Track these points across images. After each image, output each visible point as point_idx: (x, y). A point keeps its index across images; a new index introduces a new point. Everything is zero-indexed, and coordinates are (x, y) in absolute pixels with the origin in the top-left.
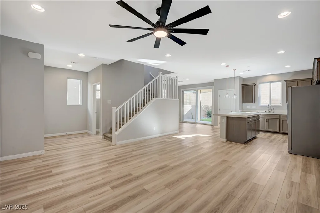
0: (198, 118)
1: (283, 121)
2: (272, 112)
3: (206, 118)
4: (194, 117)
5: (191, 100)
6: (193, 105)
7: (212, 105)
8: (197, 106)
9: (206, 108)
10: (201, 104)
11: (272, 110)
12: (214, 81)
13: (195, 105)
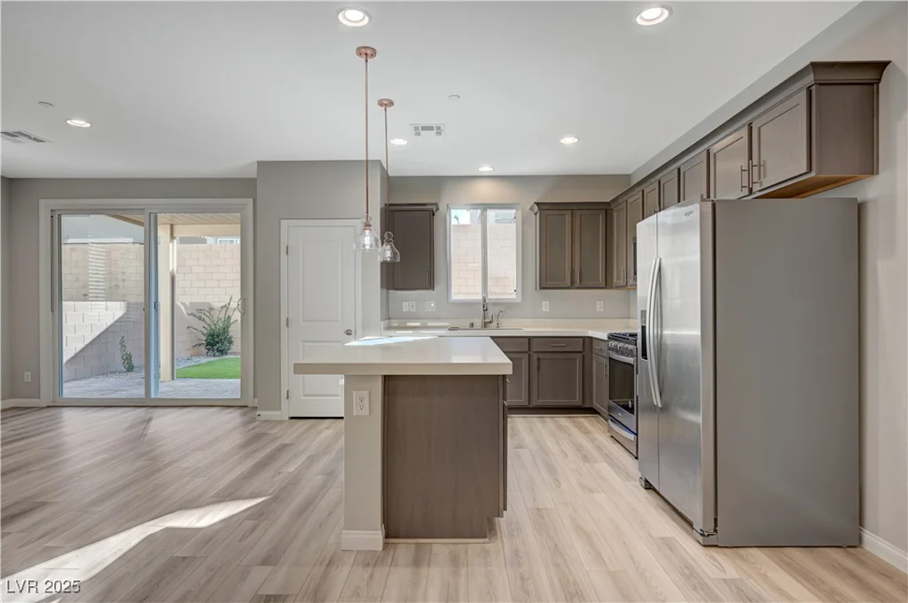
0: (158, 366)
1: (539, 359)
2: (494, 324)
3: (204, 360)
4: (137, 361)
5: (120, 277)
6: (133, 299)
7: (243, 299)
8: (149, 305)
9: (200, 312)
10: (176, 297)
11: (495, 319)
12: (253, 173)
13: (141, 299)
